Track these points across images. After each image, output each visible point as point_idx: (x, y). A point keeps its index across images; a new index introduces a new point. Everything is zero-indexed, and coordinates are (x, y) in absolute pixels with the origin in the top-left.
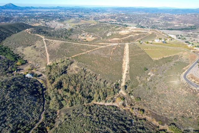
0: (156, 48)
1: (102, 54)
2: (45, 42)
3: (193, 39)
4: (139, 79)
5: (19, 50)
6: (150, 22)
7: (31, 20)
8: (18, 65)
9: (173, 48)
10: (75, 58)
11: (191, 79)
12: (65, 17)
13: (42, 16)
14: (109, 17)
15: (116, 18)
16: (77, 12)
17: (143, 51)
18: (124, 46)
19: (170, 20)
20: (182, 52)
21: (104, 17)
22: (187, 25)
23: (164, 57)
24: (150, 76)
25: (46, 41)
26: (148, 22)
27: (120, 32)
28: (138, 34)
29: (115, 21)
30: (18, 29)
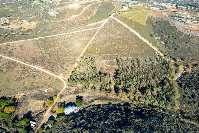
0: (133, 14)
1: (112, 35)
8: (11, 114)
9: (140, 11)
17: (132, 21)
20: (148, 13)
23: (146, 21)
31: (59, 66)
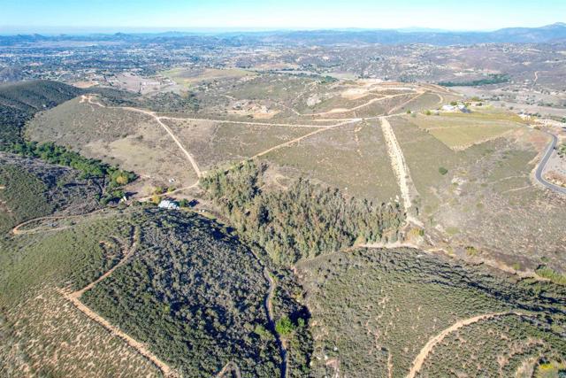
0: (452, 123)
1: (334, 143)
2: (163, 125)
3: (508, 105)
4: (437, 192)
5: (95, 149)
6: (393, 67)
7: (57, 73)
8: (120, 184)
9: (488, 122)
10: (267, 156)
11: (553, 181)
12: (152, 62)
13: (85, 62)
14: (279, 58)
15: (298, 60)
16: (178, 46)
17: (425, 133)
18: (379, 123)
19: (439, 62)
20: (511, 131)
21: (266, 59)
22: (486, 73)
23: (476, 143)
24: (456, 184)
25: (164, 121)
26: (386, 67)
27: (345, 94)
28: (390, 97)
29: (298, 70)
30: (43, 97)
31: (213, 161)
